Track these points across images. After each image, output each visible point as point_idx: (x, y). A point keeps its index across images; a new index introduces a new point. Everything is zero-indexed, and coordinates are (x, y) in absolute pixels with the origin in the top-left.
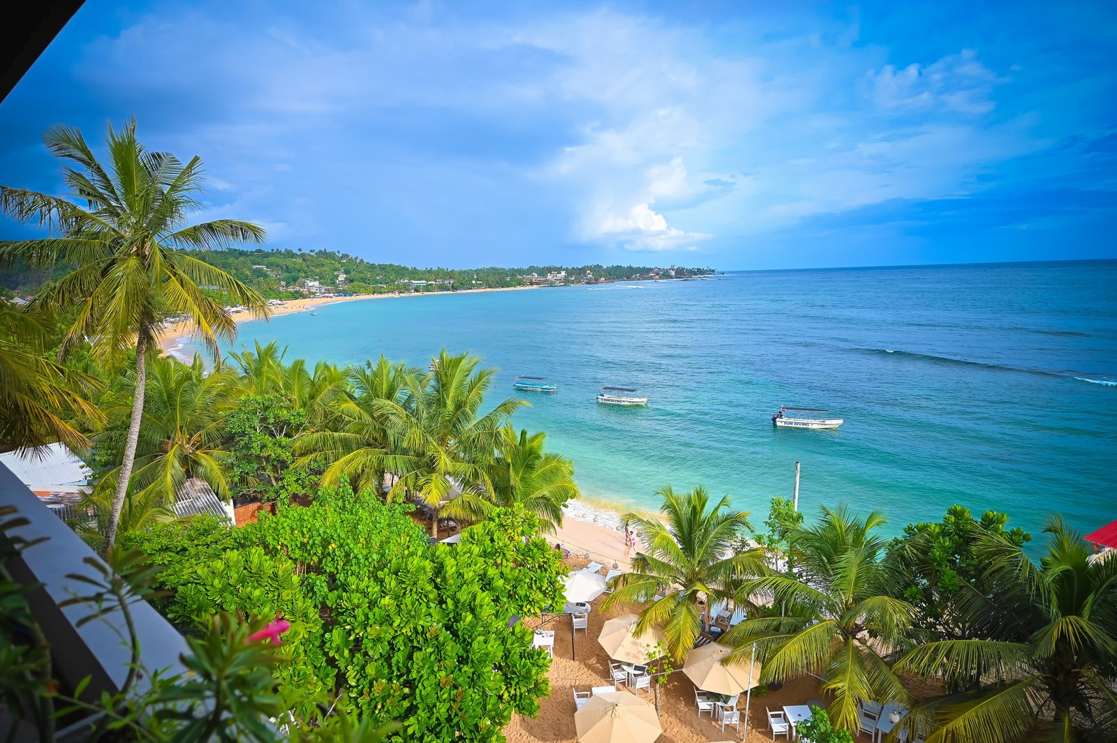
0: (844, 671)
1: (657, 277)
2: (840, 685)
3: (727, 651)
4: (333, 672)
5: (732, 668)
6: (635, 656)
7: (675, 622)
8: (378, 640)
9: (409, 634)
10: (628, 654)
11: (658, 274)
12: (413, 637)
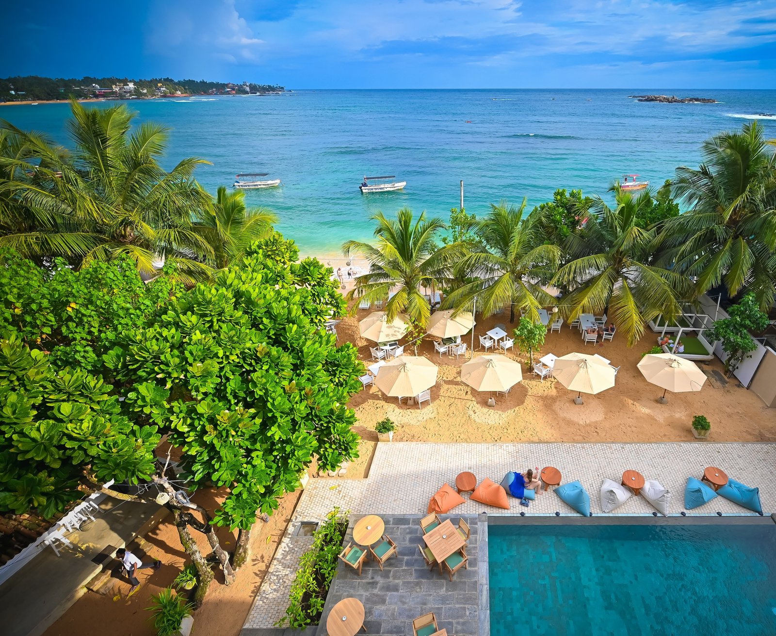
0: (525, 296)
1: (234, 92)
2: (526, 304)
3: (452, 311)
4: (154, 429)
5: (458, 319)
6: (393, 335)
7: (413, 305)
8: (206, 375)
9: (237, 360)
10: (387, 335)
11: (233, 89)
12: (242, 362)
